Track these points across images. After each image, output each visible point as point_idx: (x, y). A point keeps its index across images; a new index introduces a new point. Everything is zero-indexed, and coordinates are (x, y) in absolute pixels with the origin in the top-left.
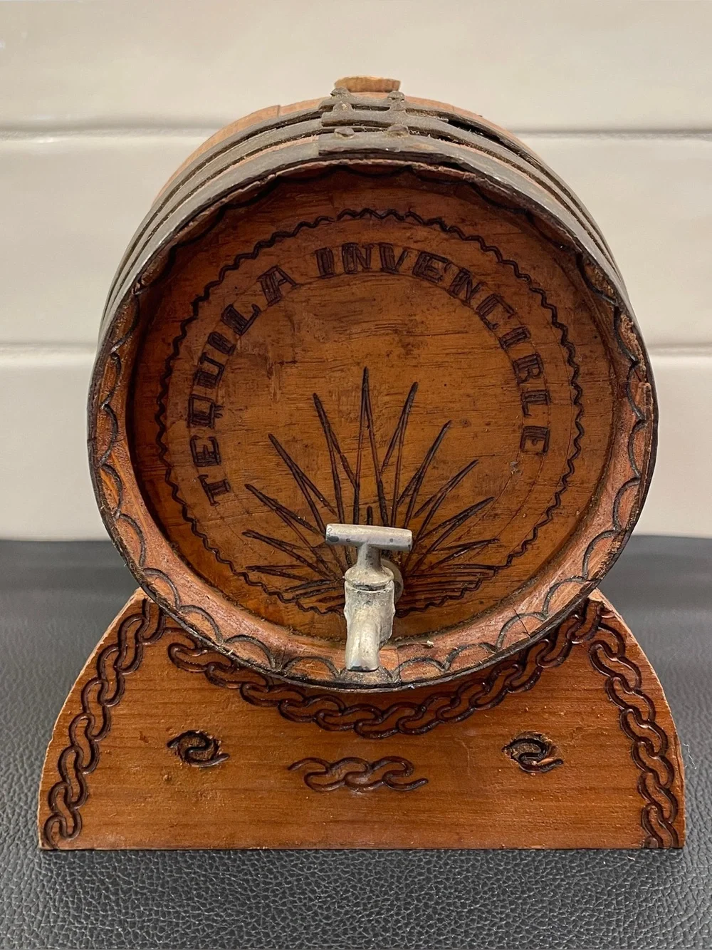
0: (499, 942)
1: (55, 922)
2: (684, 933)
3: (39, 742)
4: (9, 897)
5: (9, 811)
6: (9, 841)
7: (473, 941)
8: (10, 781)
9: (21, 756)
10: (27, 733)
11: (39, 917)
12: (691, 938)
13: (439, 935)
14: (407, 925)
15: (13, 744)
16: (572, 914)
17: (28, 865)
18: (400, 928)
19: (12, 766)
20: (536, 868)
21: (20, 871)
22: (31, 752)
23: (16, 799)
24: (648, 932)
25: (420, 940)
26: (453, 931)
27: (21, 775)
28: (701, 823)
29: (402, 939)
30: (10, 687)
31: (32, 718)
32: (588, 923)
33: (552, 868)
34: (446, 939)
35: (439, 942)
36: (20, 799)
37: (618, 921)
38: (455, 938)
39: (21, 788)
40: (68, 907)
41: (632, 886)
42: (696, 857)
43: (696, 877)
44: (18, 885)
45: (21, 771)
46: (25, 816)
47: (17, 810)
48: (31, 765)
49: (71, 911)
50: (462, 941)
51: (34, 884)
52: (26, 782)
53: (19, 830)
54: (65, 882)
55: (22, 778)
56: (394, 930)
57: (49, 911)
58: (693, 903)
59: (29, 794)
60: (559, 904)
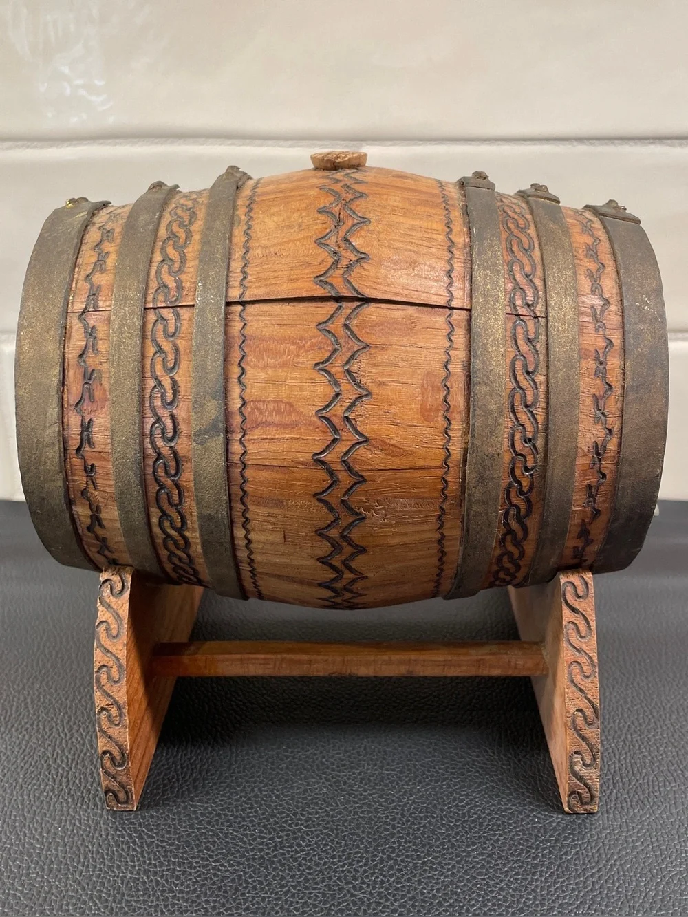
0: (444, 890)
1: (93, 871)
2: (593, 882)
3: (76, 708)
4: (56, 850)
5: (53, 772)
6: (54, 799)
7: (424, 888)
8: (53, 744)
9: (62, 721)
10: (66, 699)
11: (81, 868)
12: (597, 887)
13: (397, 883)
14: (372, 874)
15: (54, 709)
16: (505, 865)
17: (70, 821)
18: (367, 877)
19: (54, 730)
20: (481, 824)
21: (65, 825)
22: (70, 717)
23: (59, 761)
24: (564, 881)
25: (382, 887)
26: (409, 880)
27: (62, 739)
28: (621, 784)
29: (368, 887)
30: (50, 653)
31: (70, 684)
32: (517, 874)
33: (493, 825)
34: (403, 887)
35: (397, 889)
36: (62, 761)
37: (542, 871)
38: (410, 886)
39: (63, 751)
40: (104, 859)
41: (557, 841)
42: (611, 816)
43: (609, 833)
44: (63, 838)
45: (62, 735)
46: (67, 777)
47: (61, 771)
48: (70, 730)
49: (106, 861)
50: (416, 889)
51: (76, 838)
52: (67, 745)
53: (62, 790)
54: (101, 836)
55: (64, 741)
56: (362, 878)
57: (89, 861)
58: (604, 856)
59: (70, 757)
60: (495, 857)
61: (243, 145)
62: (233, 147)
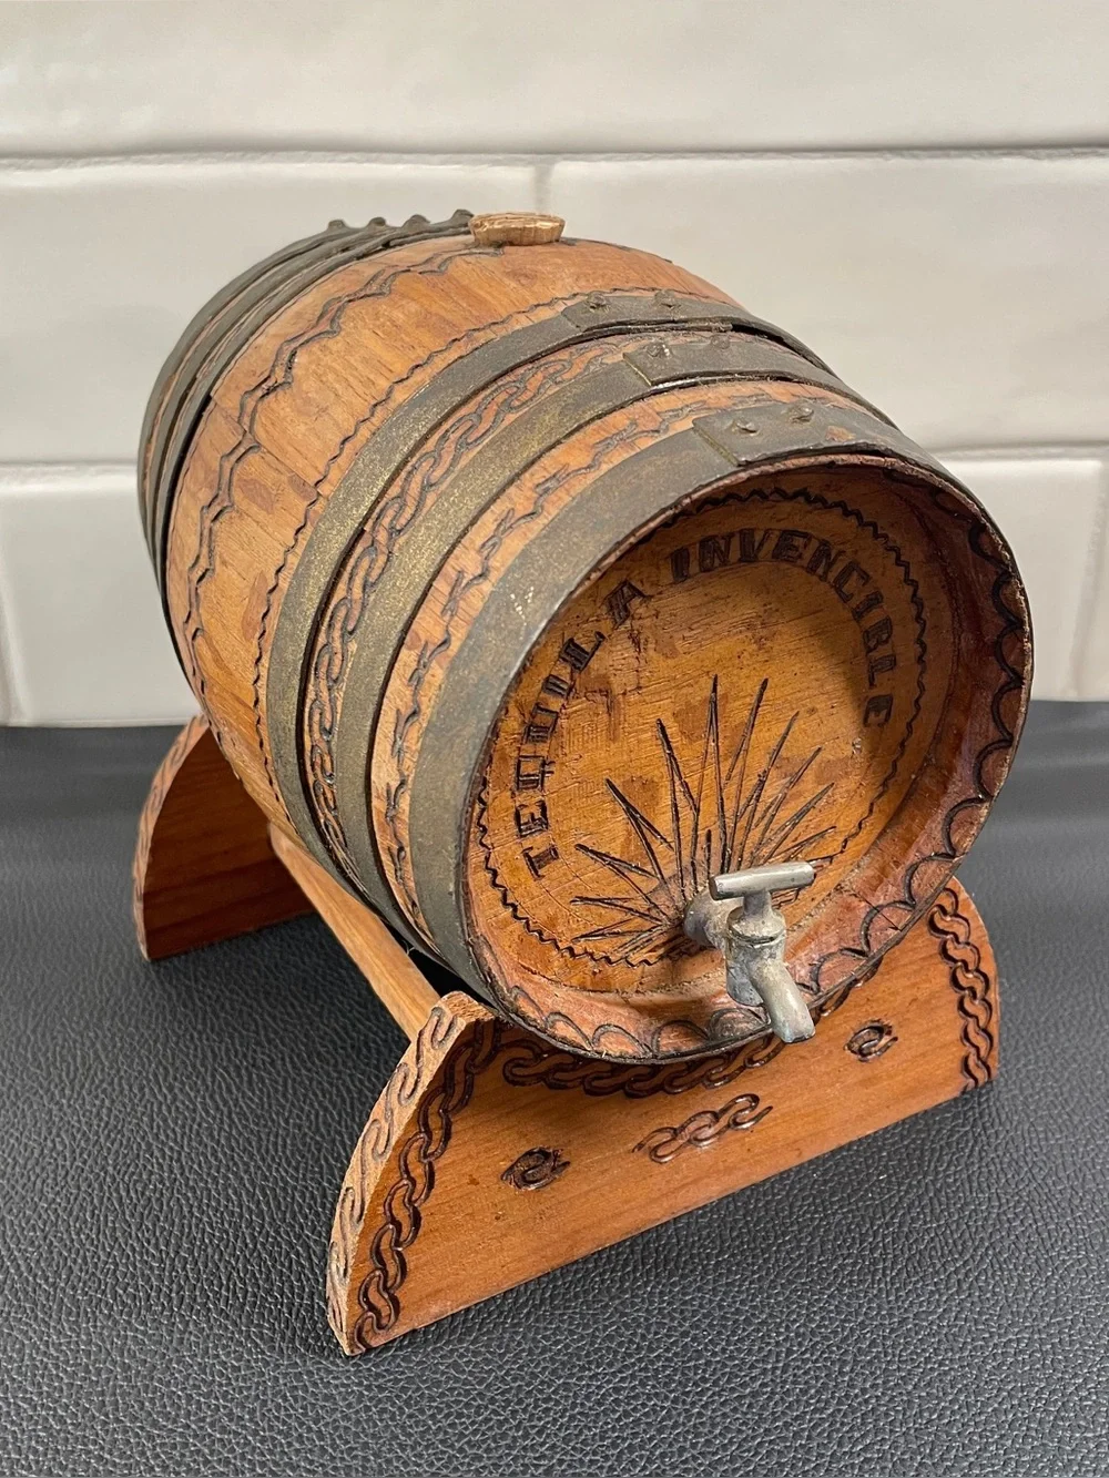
0: (752, 1301)
1: (245, 1298)
2: (959, 1281)
3: (173, 1055)
4: (184, 1268)
5: (156, 1153)
6: (167, 1194)
7: (722, 1300)
8: (149, 1111)
9: (155, 1075)
10: (155, 1042)
11: (224, 1293)
12: (965, 1286)
13: (685, 1294)
14: (646, 1284)
15: (140, 1058)
16: (832, 1263)
17: (197, 1226)
18: (639, 1288)
19: (147, 1090)
20: (791, 1206)
21: (189, 1233)
22: (165, 1069)
23: (163, 1137)
24: (918, 1281)
25: (664, 1301)
26: (699, 1289)
27: (161, 1103)
28: (984, 1138)
29: (643, 1301)
30: (117, 971)
31: (157, 1018)
32: (851, 1274)
33: (809, 1205)
34: (693, 1299)
35: (685, 1303)
36: (167, 1136)
37: (884, 1269)
38: (702, 1298)
39: (165, 1121)
40: (257, 1279)
41: (901, 1225)
42: (975, 1184)
43: (975, 1210)
44: (191, 1252)
45: (160, 1098)
46: (179, 1160)
47: (168, 1152)
48: (171, 1089)
49: (261, 1282)
50: (711, 1301)
51: (209, 1250)
52: (170, 1113)
53: (175, 1179)
54: (246, 1246)
55: (164, 1107)
56: (633, 1290)
57: (235, 1284)
58: (970, 1244)
59: (177, 1129)
60: (818, 1250)
61: (368, 161)
62: (352, 165)
